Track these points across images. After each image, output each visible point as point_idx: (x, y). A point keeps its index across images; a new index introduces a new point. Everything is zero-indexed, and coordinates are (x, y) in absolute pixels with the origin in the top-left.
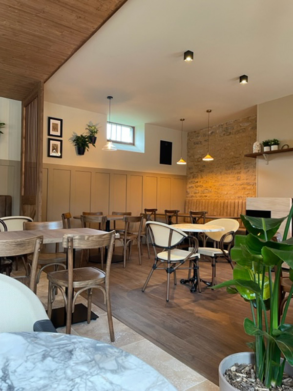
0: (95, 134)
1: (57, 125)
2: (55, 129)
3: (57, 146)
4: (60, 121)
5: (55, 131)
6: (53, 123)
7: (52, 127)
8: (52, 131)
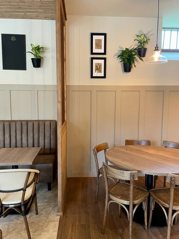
0: (146, 44)
1: (100, 40)
2: (98, 46)
3: (100, 66)
4: (104, 36)
5: (98, 49)
6: (96, 40)
7: (96, 44)
8: (95, 49)
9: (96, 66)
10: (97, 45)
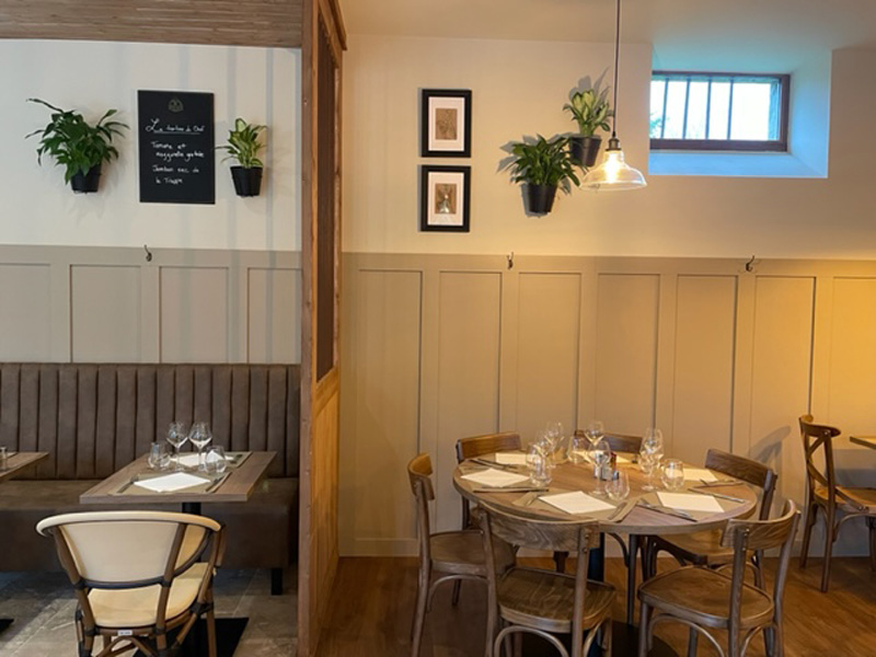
1: (453, 113)
2: (446, 130)
3: (451, 191)
4: (463, 99)
5: (446, 138)
6: (437, 110)
7: (437, 123)
8: (437, 138)
9: (439, 194)
10: (441, 128)
